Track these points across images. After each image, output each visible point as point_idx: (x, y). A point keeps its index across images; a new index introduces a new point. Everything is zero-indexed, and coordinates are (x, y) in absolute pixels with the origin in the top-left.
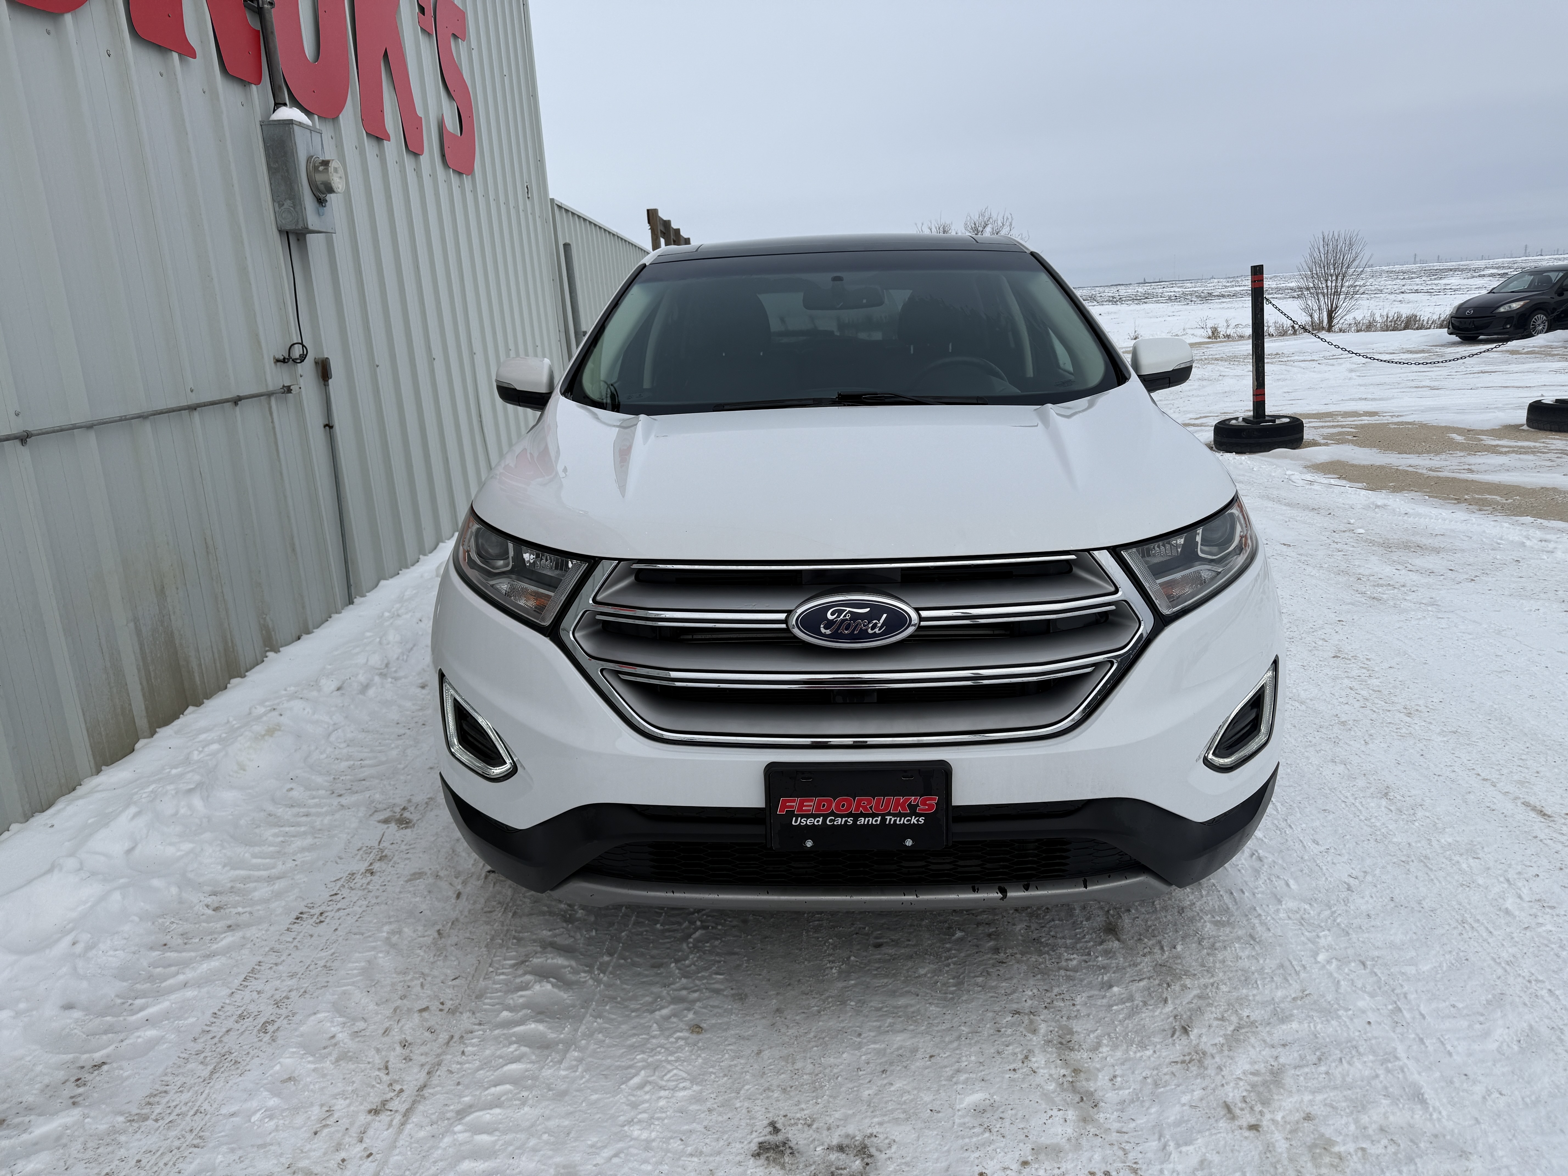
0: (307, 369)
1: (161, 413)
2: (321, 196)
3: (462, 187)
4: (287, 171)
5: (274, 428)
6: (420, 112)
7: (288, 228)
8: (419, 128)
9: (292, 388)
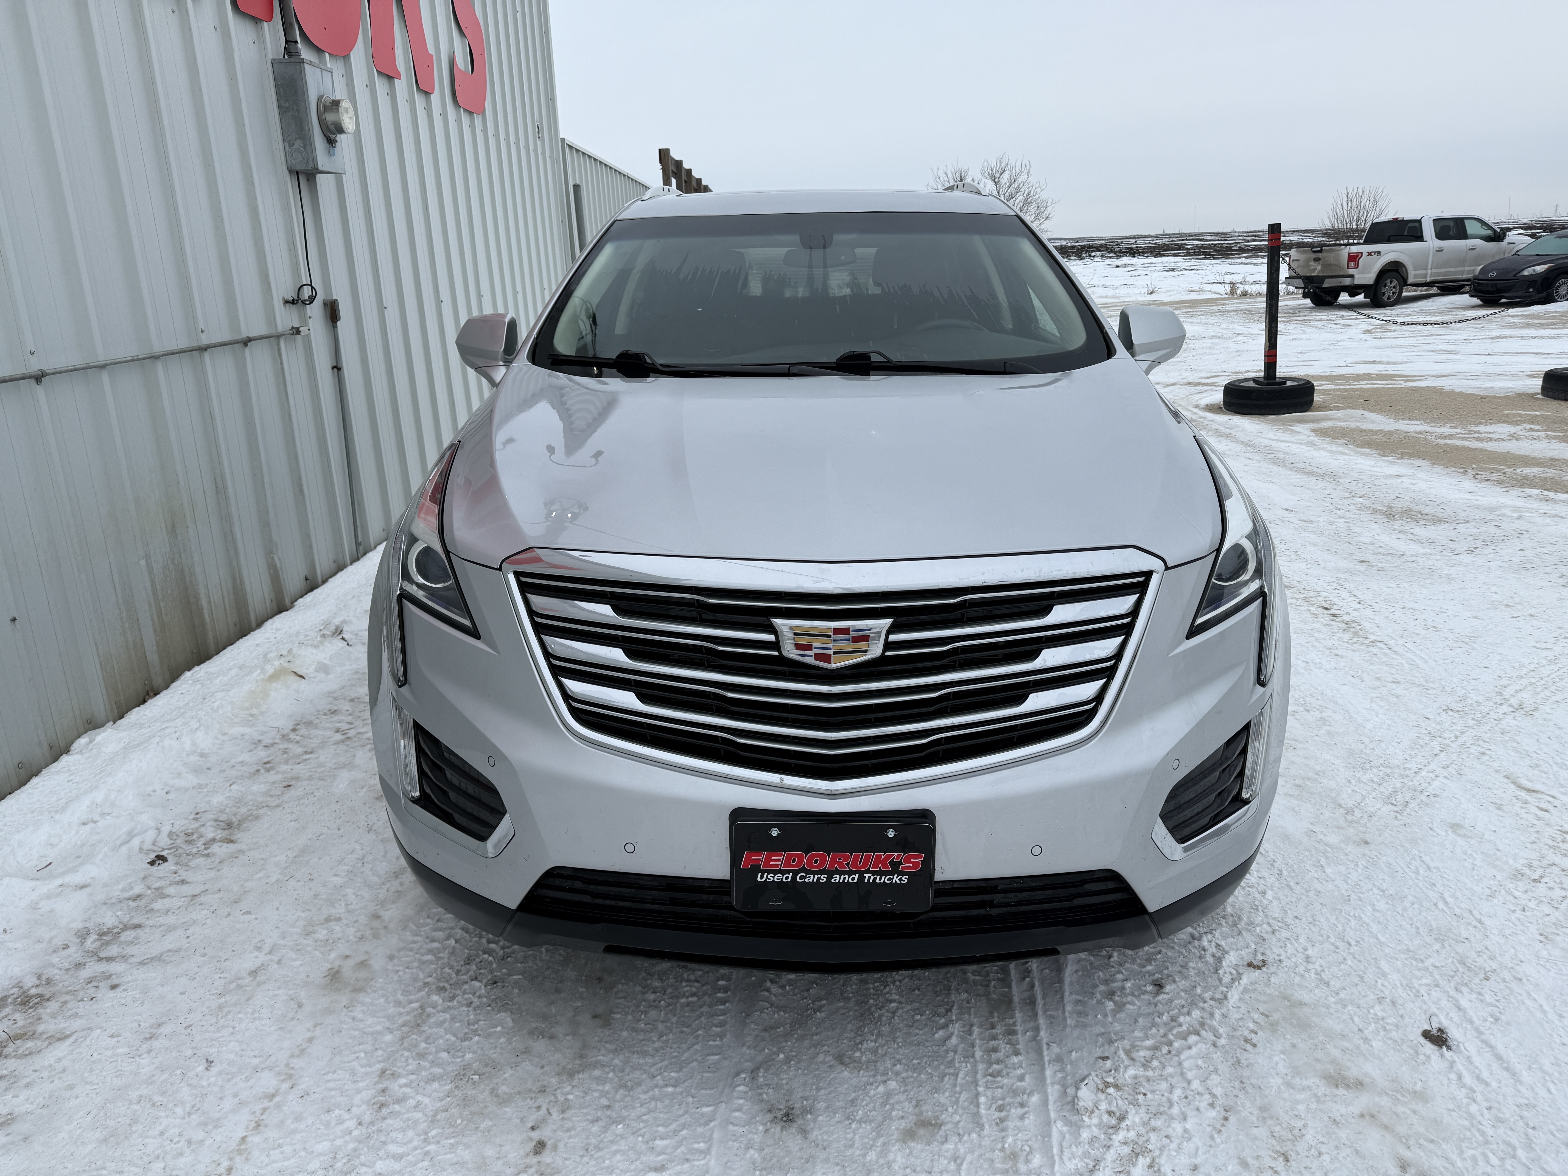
0: (315, 311)
1: (173, 353)
2: (332, 136)
3: (472, 126)
4: (298, 110)
5: (283, 369)
6: (431, 50)
7: (298, 168)
8: (430, 66)
9: (301, 329)
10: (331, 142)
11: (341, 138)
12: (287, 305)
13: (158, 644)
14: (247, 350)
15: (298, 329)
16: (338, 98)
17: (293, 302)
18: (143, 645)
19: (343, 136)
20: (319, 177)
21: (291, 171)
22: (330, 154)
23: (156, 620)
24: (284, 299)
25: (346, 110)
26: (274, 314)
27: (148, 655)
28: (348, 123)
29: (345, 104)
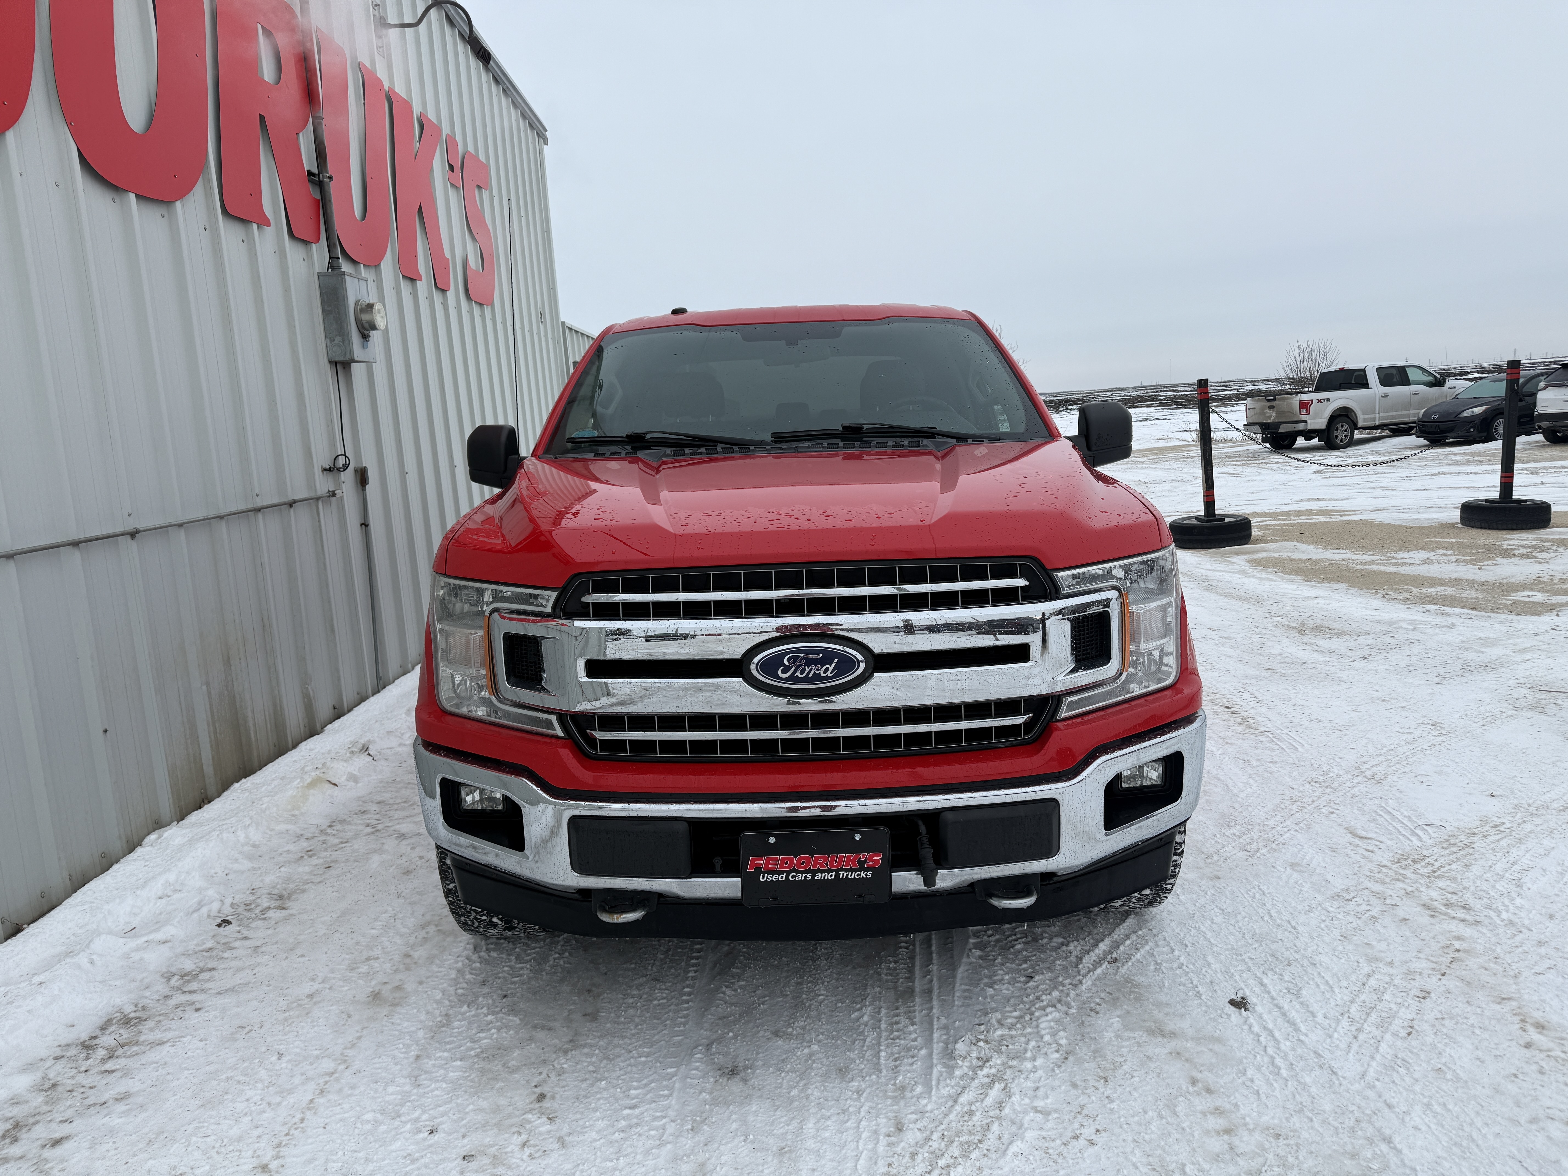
0: (348, 476)
1: (234, 514)
2: (366, 332)
3: (483, 315)
4: (339, 313)
5: (320, 524)
6: (448, 254)
7: (337, 359)
8: (447, 267)
9: (336, 492)
10: (365, 337)
11: (374, 334)
12: (325, 472)
13: (213, 758)
14: (291, 511)
15: (333, 492)
16: (371, 302)
17: (330, 470)
18: (201, 759)
19: (375, 332)
20: (353, 365)
21: (331, 362)
22: (364, 347)
23: (213, 737)
24: (322, 467)
25: (379, 312)
26: (314, 480)
27: (205, 767)
28: (380, 322)
29: (378, 306)
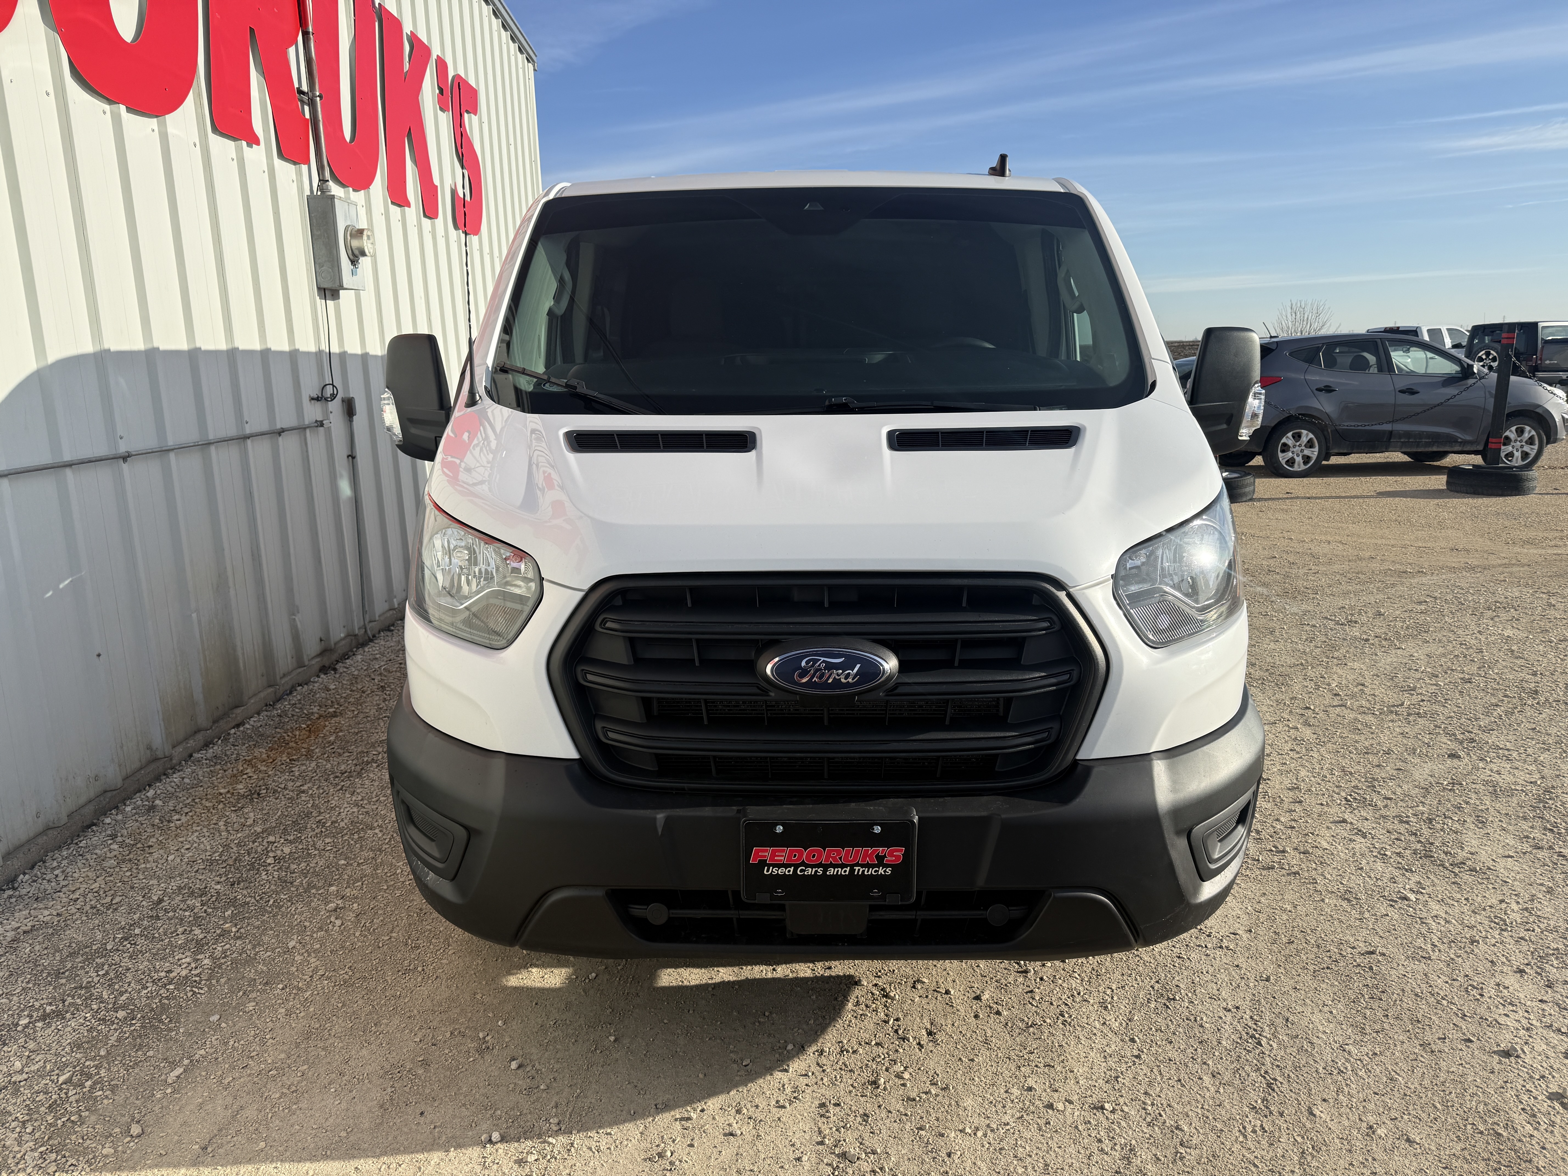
0: (335, 406)
1: (223, 440)
2: (356, 259)
4: (328, 238)
5: (308, 456)
7: (326, 285)
9: (324, 422)
10: (355, 263)
11: (363, 260)
12: (313, 401)
13: (203, 685)
14: (280, 439)
15: (321, 422)
16: (361, 227)
17: (318, 399)
18: (191, 684)
19: (364, 258)
20: (343, 292)
21: (319, 288)
22: (354, 274)
24: (310, 396)
25: (368, 237)
26: (302, 409)
27: (195, 695)
28: (369, 248)
29: (367, 233)
